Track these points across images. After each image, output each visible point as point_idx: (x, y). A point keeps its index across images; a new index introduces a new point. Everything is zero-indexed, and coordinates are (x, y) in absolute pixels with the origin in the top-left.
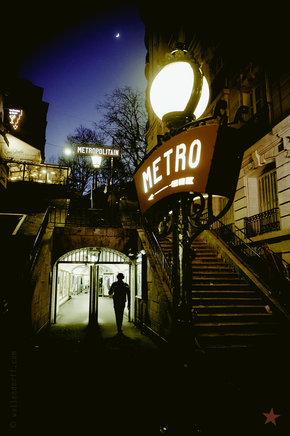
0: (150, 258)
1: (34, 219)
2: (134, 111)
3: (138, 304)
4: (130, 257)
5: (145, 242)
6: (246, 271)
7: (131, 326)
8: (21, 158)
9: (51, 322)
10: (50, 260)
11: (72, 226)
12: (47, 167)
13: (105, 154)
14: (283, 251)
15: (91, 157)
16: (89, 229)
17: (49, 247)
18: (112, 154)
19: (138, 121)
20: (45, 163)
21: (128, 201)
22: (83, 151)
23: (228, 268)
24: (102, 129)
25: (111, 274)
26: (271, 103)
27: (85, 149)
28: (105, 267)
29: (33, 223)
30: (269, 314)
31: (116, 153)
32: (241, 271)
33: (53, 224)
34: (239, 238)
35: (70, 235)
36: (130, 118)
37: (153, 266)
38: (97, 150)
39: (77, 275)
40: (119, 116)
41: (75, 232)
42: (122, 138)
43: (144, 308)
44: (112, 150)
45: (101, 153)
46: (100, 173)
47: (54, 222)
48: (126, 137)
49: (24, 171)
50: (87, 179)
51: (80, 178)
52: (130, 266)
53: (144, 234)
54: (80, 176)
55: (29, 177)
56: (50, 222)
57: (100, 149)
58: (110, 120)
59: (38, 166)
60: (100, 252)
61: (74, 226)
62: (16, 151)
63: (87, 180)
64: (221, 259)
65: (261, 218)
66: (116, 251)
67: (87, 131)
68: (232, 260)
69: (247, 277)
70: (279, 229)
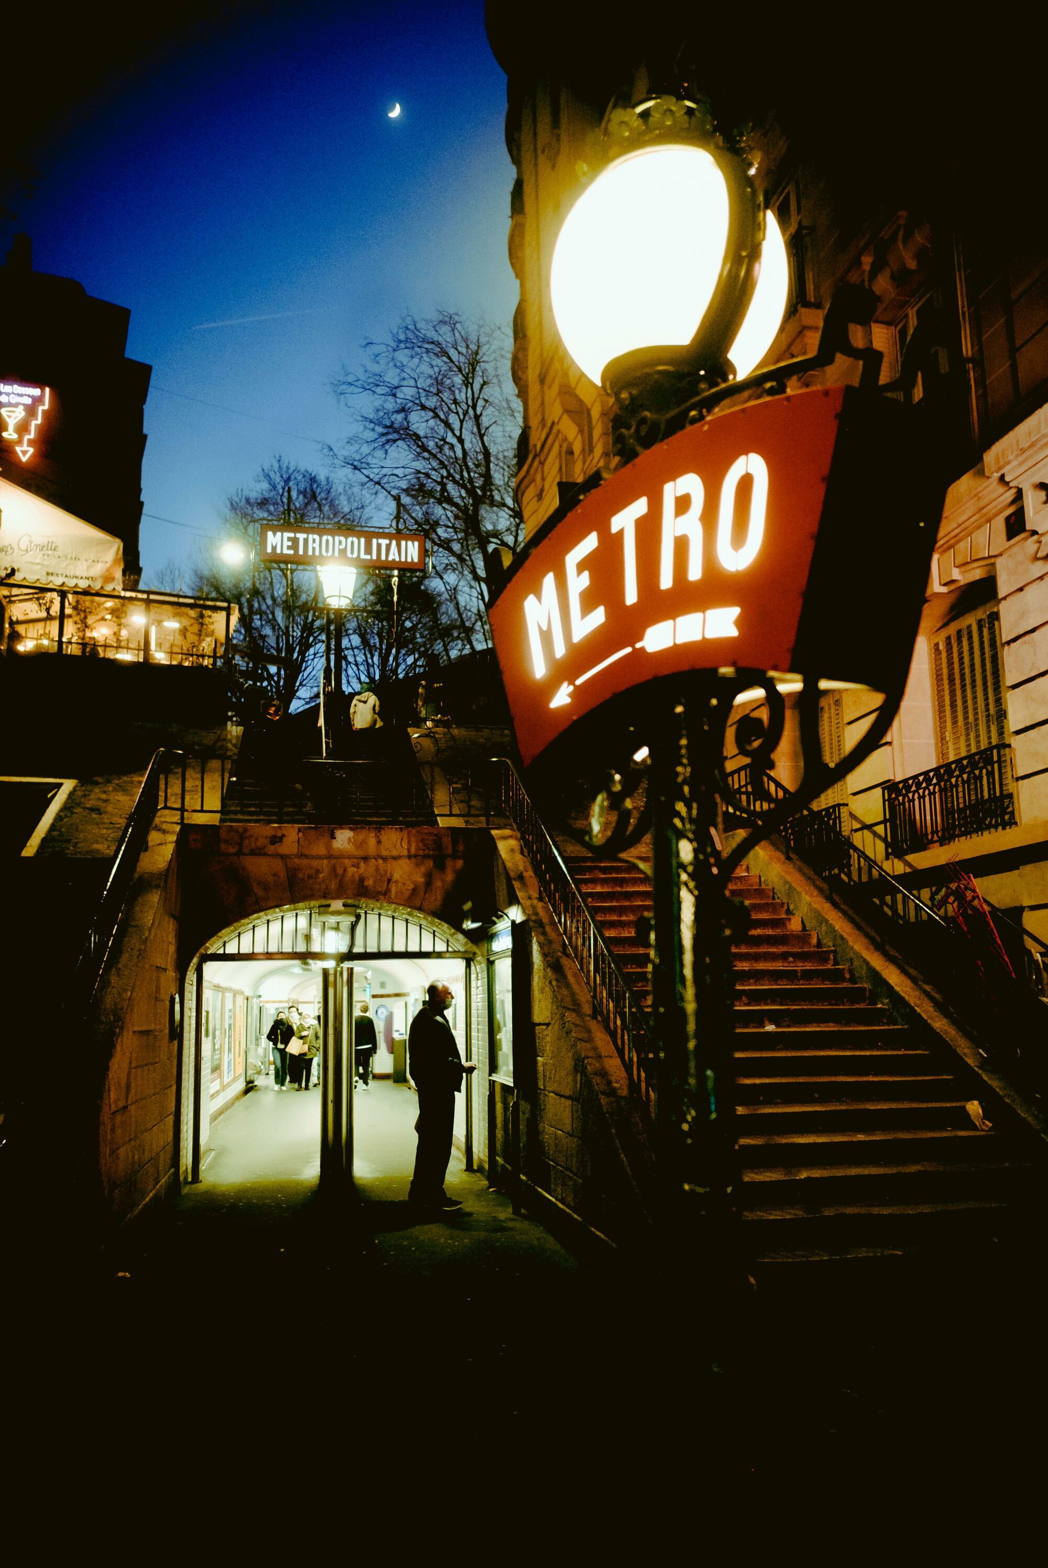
0: (544, 933)
1: (104, 796)
2: (470, 403)
3: (499, 1106)
4: (468, 934)
5: (521, 877)
6: (894, 977)
7: (476, 1188)
8: (50, 571)
9: (182, 1178)
10: (172, 949)
11: (249, 821)
12: (148, 602)
13: (368, 557)
14: (1027, 902)
15: (318, 568)
16: (313, 832)
17: (165, 900)
18: (393, 556)
19: (485, 438)
20: (142, 586)
21: (456, 731)
22: (289, 548)
23: (829, 967)
24: (356, 468)
25: (397, 995)
26: (978, 361)
27: (295, 541)
28: (376, 971)
29: (97, 810)
30: (983, 1133)
31: (411, 551)
32: (875, 976)
33: (174, 815)
34: (867, 858)
35: (240, 853)
36: (456, 425)
37: (555, 966)
38: (340, 542)
39: (274, 1002)
40: (417, 419)
41: (259, 843)
42: (428, 503)
43: (523, 1118)
44: (394, 542)
45: (352, 552)
46: (351, 632)
47: (178, 805)
48: (445, 499)
49: (62, 617)
50: (302, 653)
51: (279, 650)
52: (468, 966)
53: (517, 848)
54: (278, 643)
55: (83, 638)
56: (166, 807)
57: (350, 539)
58: (383, 435)
59: (116, 600)
60: (358, 917)
61: (257, 821)
62: (31, 542)
63: (304, 657)
64: (803, 936)
65: (946, 781)
66: (416, 913)
67: (300, 477)
68: (842, 938)
69: (897, 1000)
70: (1012, 822)
